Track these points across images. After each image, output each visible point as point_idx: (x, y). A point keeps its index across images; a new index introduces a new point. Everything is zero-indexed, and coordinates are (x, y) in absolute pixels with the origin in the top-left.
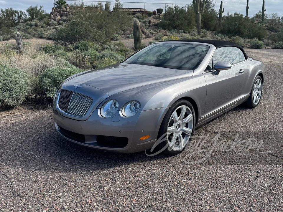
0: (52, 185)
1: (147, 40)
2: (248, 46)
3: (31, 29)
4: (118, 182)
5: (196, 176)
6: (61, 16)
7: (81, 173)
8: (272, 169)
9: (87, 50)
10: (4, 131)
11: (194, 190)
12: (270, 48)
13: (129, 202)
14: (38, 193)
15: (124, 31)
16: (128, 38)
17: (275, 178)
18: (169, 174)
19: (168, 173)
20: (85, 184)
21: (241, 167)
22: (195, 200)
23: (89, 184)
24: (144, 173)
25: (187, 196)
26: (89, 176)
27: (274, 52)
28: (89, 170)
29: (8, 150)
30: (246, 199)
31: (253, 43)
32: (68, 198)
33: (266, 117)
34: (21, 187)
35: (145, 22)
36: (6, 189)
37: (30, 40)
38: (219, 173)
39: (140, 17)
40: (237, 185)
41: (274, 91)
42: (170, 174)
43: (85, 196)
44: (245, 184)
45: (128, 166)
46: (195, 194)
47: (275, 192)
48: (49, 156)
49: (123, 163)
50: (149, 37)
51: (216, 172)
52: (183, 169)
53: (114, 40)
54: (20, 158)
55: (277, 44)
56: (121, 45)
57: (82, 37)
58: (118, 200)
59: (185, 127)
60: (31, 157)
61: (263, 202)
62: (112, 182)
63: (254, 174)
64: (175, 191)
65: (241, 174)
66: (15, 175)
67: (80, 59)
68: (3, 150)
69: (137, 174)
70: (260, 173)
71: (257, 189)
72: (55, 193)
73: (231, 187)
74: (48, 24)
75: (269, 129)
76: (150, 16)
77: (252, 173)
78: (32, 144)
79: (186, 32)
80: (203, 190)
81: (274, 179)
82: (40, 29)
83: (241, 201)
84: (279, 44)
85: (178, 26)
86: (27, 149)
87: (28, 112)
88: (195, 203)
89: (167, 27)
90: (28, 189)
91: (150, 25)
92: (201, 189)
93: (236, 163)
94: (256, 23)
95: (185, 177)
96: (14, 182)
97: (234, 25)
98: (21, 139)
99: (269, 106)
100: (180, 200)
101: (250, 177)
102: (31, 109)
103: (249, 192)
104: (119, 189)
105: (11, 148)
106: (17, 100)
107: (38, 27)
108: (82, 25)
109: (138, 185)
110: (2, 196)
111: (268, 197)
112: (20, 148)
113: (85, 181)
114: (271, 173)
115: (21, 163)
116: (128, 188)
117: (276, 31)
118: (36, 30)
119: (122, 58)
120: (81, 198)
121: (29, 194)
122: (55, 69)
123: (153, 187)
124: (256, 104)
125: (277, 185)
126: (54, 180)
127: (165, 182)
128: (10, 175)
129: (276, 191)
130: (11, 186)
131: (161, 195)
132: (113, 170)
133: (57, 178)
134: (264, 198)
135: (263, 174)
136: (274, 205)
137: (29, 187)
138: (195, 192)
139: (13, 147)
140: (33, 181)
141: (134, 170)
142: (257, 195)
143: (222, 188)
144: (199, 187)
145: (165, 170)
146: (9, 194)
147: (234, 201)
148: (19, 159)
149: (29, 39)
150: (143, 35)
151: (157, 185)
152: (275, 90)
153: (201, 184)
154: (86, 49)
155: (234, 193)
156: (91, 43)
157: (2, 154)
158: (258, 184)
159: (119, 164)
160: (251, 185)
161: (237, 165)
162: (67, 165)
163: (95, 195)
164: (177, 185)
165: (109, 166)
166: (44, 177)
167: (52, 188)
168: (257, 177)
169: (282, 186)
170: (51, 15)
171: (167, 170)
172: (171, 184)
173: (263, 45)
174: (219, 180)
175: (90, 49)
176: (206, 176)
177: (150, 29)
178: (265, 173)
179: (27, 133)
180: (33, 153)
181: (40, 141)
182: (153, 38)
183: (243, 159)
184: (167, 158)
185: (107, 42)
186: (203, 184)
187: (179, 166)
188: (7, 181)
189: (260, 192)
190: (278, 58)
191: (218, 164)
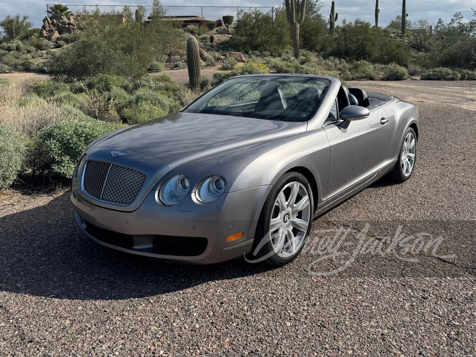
0: (85, 322)
1: (209, 70)
2: (381, 76)
3: (9, 56)
4: (195, 314)
5: (323, 300)
6: (60, 33)
7: (130, 300)
8: (447, 284)
9: (108, 90)
11: (323, 324)
12: (418, 78)
13: (218, 346)
14: (64, 337)
15: (168, 55)
16: (176, 66)
17: (454, 300)
18: (278, 298)
19: (275, 296)
20: (139, 318)
21: (395, 283)
22: (327, 340)
23: (147, 318)
24: (235, 298)
25: (313, 333)
26: (143, 305)
27: (426, 85)
28: (143, 294)
30: (411, 336)
31: (391, 70)
32: (114, 343)
33: (426, 198)
34: (32, 327)
35: (204, 39)
36: (8, 331)
37: (9, 74)
38: (360, 293)
39: (196, 32)
40: (393, 313)
41: (434, 152)
42: (280, 298)
43: (144, 339)
44: (406, 310)
45: (207, 286)
46: (325, 331)
47: (458, 323)
48: (71, 273)
49: (198, 282)
50: (213, 65)
51: (355, 293)
52: (299, 289)
53: (154, 72)
54: (24, 278)
55: (431, 73)
56: (166, 80)
57: (100, 67)
58: (199, 344)
59: (297, 217)
60: (41, 276)
61: (440, 340)
62: (185, 314)
63: (419, 294)
64: (291, 326)
65: (397, 294)
66: (19, 308)
67: (100, 106)
69: (224, 300)
70: (428, 292)
71: (427, 319)
72: (91, 335)
73: (383, 316)
74: (39, 47)
75: (433, 217)
76: (212, 29)
77: (415, 293)
78: (39, 254)
79: (274, 54)
80: (337, 324)
81: (453, 302)
82: (24, 56)
83: (403, 339)
84: (434, 71)
85: (260, 45)
86: (32, 263)
87: (24, 199)
88: (327, 346)
89: (241, 47)
90: (46, 330)
91: (213, 43)
92: (334, 321)
93: (386, 276)
94: (392, 37)
95: (304, 303)
96: (20, 320)
97: (356, 42)
98: (20, 246)
99: (428, 179)
100: (302, 341)
101: (413, 299)
102: (29, 194)
103: (415, 325)
104: (197, 326)
105: (5, 262)
106: (4, 180)
107: (21, 52)
108: (99, 47)
109: (228, 318)
110: (4, 343)
111: (447, 332)
112: (20, 260)
113: (139, 313)
114: (446, 292)
115: (26, 286)
116: (212, 323)
117: (427, 50)
118: (17, 58)
119: (171, 102)
120: (137, 342)
121: (49, 338)
122: (66, 125)
123: (254, 320)
124: (407, 175)
125: (458, 312)
126: (86, 314)
127: (272, 312)
128: (11, 308)
129: (458, 322)
130: (15, 326)
131: (269, 334)
132: (183, 294)
133: (92, 310)
134: (441, 334)
135: (433, 294)
136: (459, 345)
137: (47, 327)
138: (324, 327)
139: (7, 259)
140: (52, 316)
141: (218, 293)
142: (428, 328)
143: (368, 320)
144: (331, 318)
145: (271, 292)
146: (16, 339)
147: (391, 340)
148: (21, 279)
149: (7, 73)
150: (201, 61)
151: (260, 317)
152: (435, 150)
153: (334, 314)
154: (107, 88)
155: (390, 327)
156: (115, 78)
158: (427, 311)
159: (191, 284)
160: (416, 313)
161: (388, 279)
162: (104, 287)
163: (160, 337)
164: (293, 316)
165: (176, 287)
166: (68, 308)
167: (86, 326)
168: (424, 298)
169: (467, 313)
170: (42, 30)
171: (274, 291)
172: (283, 315)
173: (407, 73)
174: (361, 306)
175: (114, 88)
176: (339, 300)
177: (213, 51)
178: (436, 292)
179: (27, 235)
180: (43, 268)
181: (52, 249)
182: (219, 67)
183: (396, 270)
184: (271, 272)
185: (141, 75)
186: (337, 312)
187: (291, 285)
188: (8, 317)
189: (433, 324)
190: (434, 96)
191: (357, 278)
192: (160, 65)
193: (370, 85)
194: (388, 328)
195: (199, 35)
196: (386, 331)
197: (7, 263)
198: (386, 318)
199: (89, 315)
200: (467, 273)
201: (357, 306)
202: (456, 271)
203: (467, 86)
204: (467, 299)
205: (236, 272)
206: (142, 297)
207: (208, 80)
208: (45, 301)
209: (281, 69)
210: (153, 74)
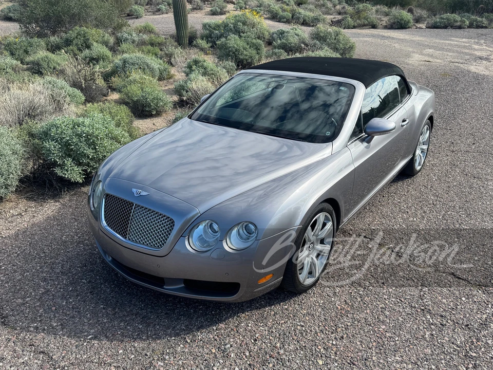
1: (196, 15)
2: (384, 23)
4: (232, 356)
5: (349, 331)
7: (168, 339)
8: (463, 307)
9: (88, 47)
11: (352, 361)
12: (423, 26)
16: (159, 11)
17: (470, 326)
18: (307, 332)
19: (304, 329)
20: (181, 363)
21: (415, 307)
24: (267, 332)
26: (181, 346)
27: (432, 37)
28: (178, 331)
29: (28, 297)
31: (395, 17)
33: (437, 196)
38: (383, 322)
40: (416, 345)
41: (444, 134)
42: (309, 331)
44: (426, 340)
45: (238, 319)
46: (355, 368)
47: (474, 354)
48: (102, 306)
49: (229, 314)
50: (200, 9)
51: (378, 322)
52: (325, 319)
53: (135, 18)
54: (57, 315)
55: (438, 20)
56: (149, 31)
57: (76, 19)
60: (73, 311)
62: (222, 355)
63: (438, 321)
64: (323, 365)
65: (417, 321)
66: (62, 353)
67: (85, 76)
68: (19, 298)
70: (445, 317)
71: (447, 351)
73: (407, 349)
75: (445, 221)
77: (434, 319)
78: (64, 282)
80: (366, 359)
81: (469, 328)
84: (442, 18)
86: (60, 294)
87: (30, 207)
95: (332, 336)
96: (66, 368)
98: (42, 272)
99: (439, 170)
101: (432, 326)
102: (35, 200)
103: (436, 358)
104: (237, 369)
105: (33, 294)
106: (6, 188)
109: (264, 358)
111: (466, 366)
113: (179, 356)
114: (462, 317)
115: (61, 325)
116: (250, 365)
119: (160, 64)
122: (63, 123)
123: (288, 359)
124: (420, 167)
125: (475, 340)
126: (129, 358)
127: (304, 348)
128: (53, 353)
129: (475, 352)
132: (217, 330)
133: (132, 354)
134: (460, 367)
135: (450, 320)
138: (354, 364)
140: (96, 362)
141: (250, 328)
142: (448, 361)
143: (393, 354)
144: (359, 353)
145: (299, 324)
150: (187, 3)
151: (293, 356)
152: (445, 131)
153: (361, 348)
155: (413, 362)
156: (94, 32)
157: (22, 308)
158: (446, 340)
159: (223, 317)
160: (436, 343)
161: (407, 303)
162: (138, 324)
164: (324, 352)
165: (208, 322)
166: (110, 353)
168: (443, 325)
169: (483, 341)
171: (302, 324)
172: (314, 352)
173: (412, 21)
174: (385, 337)
175: (95, 44)
176: (364, 330)
178: (453, 318)
179: (45, 256)
180: (73, 301)
181: (75, 274)
182: (206, 10)
183: (414, 291)
184: (296, 299)
185: (122, 25)
186: (364, 346)
187: (318, 314)
188: (53, 365)
189: (452, 356)
190: (441, 52)
191: (378, 303)
192: (140, 9)
193: (373, 36)
194: (412, 363)
196: (410, 366)
197: (36, 295)
198: (409, 350)
199: (131, 360)
200: (480, 292)
201: (381, 338)
202: (470, 290)
203: (475, 38)
204: (482, 324)
206: (178, 335)
207: (196, 31)
208: (85, 344)
209: (276, 13)
210: (133, 20)
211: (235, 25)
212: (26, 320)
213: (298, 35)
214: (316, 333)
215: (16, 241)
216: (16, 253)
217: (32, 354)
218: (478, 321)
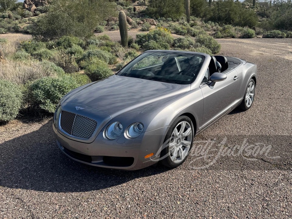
0: (67, 206)
1: (133, 31)
2: (239, 35)
3: (4, 22)
4: (128, 200)
5: (198, 187)
6: (36, 6)
7: (92, 191)
8: (265, 175)
9: (70, 46)
10: (5, 149)
11: (197, 202)
12: (261, 36)
13: (141, 218)
14: (56, 216)
15: (107, 21)
16: (113, 29)
17: (267, 185)
19: (172, 186)
20: (97, 203)
21: (237, 175)
22: (199, 211)
23: (102, 203)
24: (150, 188)
25: (192, 208)
26: (99, 195)
27: (265, 42)
28: (99, 188)
29: (15, 171)
30: (243, 207)
31: (245, 32)
32: (84, 218)
34: (38, 210)
35: (130, 9)
36: (24, 213)
37: (5, 35)
38: (218, 183)
39: (124, 4)
40: (235, 194)
41: (266, 90)
42: (174, 187)
43: (100, 215)
44: (241, 192)
45: (135, 181)
46: (198, 206)
47: (268, 199)
48: (57, 175)
49: (130, 179)
50: (136, 28)
51: (215, 183)
52: (185, 181)
53: (99, 32)
54: (30, 180)
55: (269, 33)
56: (106, 39)
57: (64, 31)
58: (130, 217)
59: (185, 140)
60: (39, 178)
61: (258, 209)
62: (122, 199)
63: (250, 182)
64: (180, 204)
65: (238, 182)
66: (29, 199)
67: (66, 60)
69: (144, 189)
70: (254, 180)
71: (253, 197)
72: (71, 214)
74: (23, 16)
75: (261, 133)
76: (134, 2)
77: (247, 182)
78: (37, 163)
79: (174, 20)
80: (205, 201)
81: (267, 186)
82: (14, 22)
83: (239, 209)
84: (271, 32)
85: (165, 14)
86: (33, 169)
87: (24, 126)
88: (199, 215)
89: (154, 15)
90: (46, 212)
91: (136, 12)
92: (203, 200)
93: (233, 171)
94: (247, 8)
95: (188, 189)
96: (30, 206)
97: (225, 12)
98: (25, 159)
99: (261, 108)
100: (185, 213)
101: (246, 185)
102: (27, 123)
103: (246, 201)
104: (129, 206)
105: (18, 169)
106: (11, 115)
107: (11, 19)
109: (146, 201)
111: (262, 205)
112: (26, 168)
113: (97, 200)
114: (264, 180)
115: (32, 185)
116: (137, 204)
117: (268, 17)
118: (9, 23)
119: (110, 55)
120: (97, 217)
122: (47, 80)
123: (160, 201)
124: (249, 106)
125: (269, 192)
126: (68, 201)
127: (170, 196)
128: (24, 199)
130: (28, 210)
131: (168, 209)
132: (121, 187)
133: (70, 199)
134: (259, 205)
135: (257, 182)
136: (268, 211)
137: (46, 210)
138: (198, 204)
139: (19, 168)
140: (48, 203)
141: (141, 186)
142: (253, 202)
143: (221, 199)
144: (202, 198)
145: (169, 184)
146: (29, 218)
147: (232, 210)
148: (28, 180)
149: (4, 33)
150: (128, 25)
151: (163, 200)
152: (267, 88)
153: (203, 196)
154: (69, 45)
156: (74, 38)
157: (10, 176)
158: (253, 192)
159: (126, 180)
160: (247, 193)
161: (233, 173)
162: (76, 184)
163: (109, 214)
164: (181, 198)
165: (117, 183)
166: (57, 198)
167: (68, 209)
168: (252, 185)
169: (274, 193)
170: (24, 4)
171: (171, 183)
172: (176, 198)
173: (254, 34)
174: (218, 190)
175: (74, 45)
176: (206, 187)
177: (136, 17)
178: (259, 180)
179: (29, 151)
180: (41, 173)
181: (44, 160)
182: (140, 29)
183: (238, 168)
184: (170, 171)
185: (91, 36)
186: (205, 195)
187: (181, 179)
188: (23, 205)
189: (255, 199)
190: (269, 50)
191: (217, 173)
192: (102, 28)
193: (232, 42)
194: (232, 203)
195: (126, 6)
196: (230, 205)
198: (231, 197)
199: (69, 202)
200: (276, 168)
201: (216, 191)
202: (271, 167)
203: (289, 43)
204: (275, 184)
205: (151, 172)
206: (98, 189)
207: (133, 39)
208: (44, 194)
209: (178, 30)
210: (98, 34)
211: (154, 35)
212: (11, 182)
213: (189, 41)
214: (179, 188)
215: (13, 143)
216: (12, 149)
217: (12, 199)
218: (273, 182)
